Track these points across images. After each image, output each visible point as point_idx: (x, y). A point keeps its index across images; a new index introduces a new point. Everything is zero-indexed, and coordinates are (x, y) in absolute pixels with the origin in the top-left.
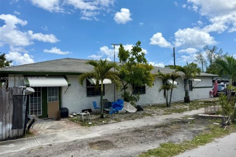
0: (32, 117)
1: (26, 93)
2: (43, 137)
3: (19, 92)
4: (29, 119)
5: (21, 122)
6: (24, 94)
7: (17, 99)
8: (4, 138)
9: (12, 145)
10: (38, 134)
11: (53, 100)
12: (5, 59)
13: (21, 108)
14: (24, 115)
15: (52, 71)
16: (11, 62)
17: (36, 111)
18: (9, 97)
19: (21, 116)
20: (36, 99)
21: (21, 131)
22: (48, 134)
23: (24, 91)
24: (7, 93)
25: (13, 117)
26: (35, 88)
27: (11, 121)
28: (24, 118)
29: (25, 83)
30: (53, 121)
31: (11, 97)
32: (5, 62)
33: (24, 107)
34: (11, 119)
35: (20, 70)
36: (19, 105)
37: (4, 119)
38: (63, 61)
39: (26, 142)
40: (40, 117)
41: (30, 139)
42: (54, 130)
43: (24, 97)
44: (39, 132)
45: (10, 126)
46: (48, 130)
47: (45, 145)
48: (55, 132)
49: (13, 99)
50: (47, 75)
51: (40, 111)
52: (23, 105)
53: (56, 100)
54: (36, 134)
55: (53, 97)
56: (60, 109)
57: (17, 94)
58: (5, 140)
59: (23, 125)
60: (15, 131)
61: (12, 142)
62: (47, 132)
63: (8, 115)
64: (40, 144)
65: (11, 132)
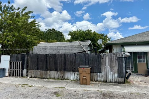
0: (129, 71)
1: (125, 56)
2: (138, 87)
3: (121, 55)
4: (127, 73)
5: (123, 74)
6: (124, 57)
7: (120, 60)
8: (114, 82)
9: (118, 87)
10: (134, 84)
11: (141, 61)
12: (107, 37)
13: (122, 65)
14: (124, 70)
15: (140, 41)
16: (110, 38)
17: (129, 68)
18: (115, 58)
19: (123, 70)
20: (129, 60)
21: (123, 80)
22: (141, 85)
23: (124, 55)
24: (114, 56)
25: (118, 70)
26: (131, 53)
27: (117, 72)
28: (124, 71)
29: (123, 50)
30: (143, 76)
31: (116, 58)
32: (108, 38)
33: (124, 65)
34: (117, 71)
35: (119, 42)
36: (121, 63)
37: (113, 71)
38: (147, 33)
39: (127, 87)
40: (133, 72)
41: (129, 86)
42: (145, 84)
43: (124, 58)
44: (134, 82)
45: (116, 75)
46: (141, 83)
47: (141, 93)
48: (146, 85)
49: (118, 60)
50: (137, 44)
51: (132, 68)
52: (124, 64)
53: (144, 61)
54: (132, 83)
55: (141, 59)
56: (147, 68)
57: (120, 56)
58: (114, 83)
59: (124, 76)
60: (120, 79)
61: (118, 85)
62: (140, 84)
63: (115, 68)
64: (137, 91)
65: (117, 79)
